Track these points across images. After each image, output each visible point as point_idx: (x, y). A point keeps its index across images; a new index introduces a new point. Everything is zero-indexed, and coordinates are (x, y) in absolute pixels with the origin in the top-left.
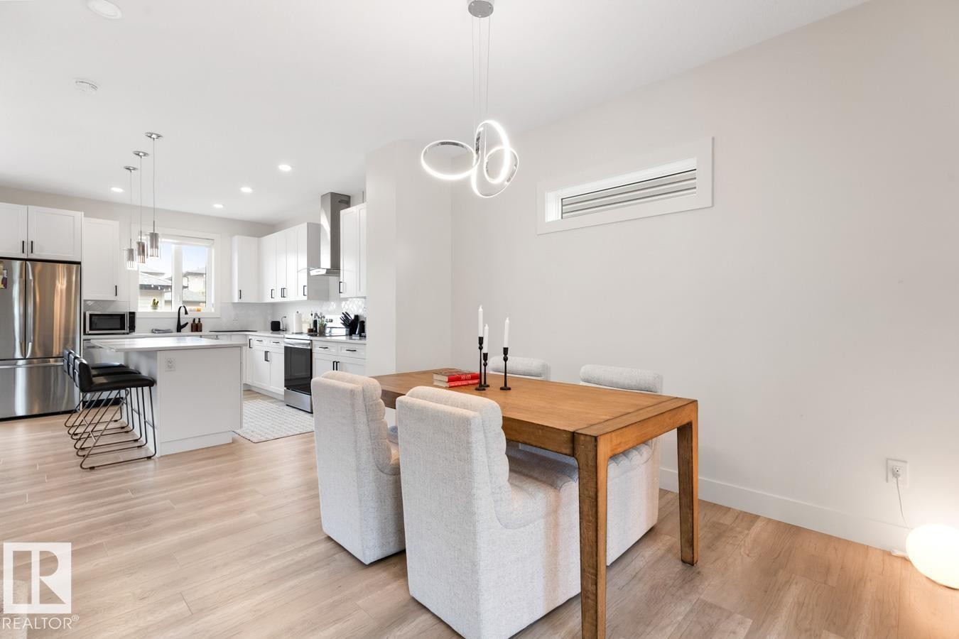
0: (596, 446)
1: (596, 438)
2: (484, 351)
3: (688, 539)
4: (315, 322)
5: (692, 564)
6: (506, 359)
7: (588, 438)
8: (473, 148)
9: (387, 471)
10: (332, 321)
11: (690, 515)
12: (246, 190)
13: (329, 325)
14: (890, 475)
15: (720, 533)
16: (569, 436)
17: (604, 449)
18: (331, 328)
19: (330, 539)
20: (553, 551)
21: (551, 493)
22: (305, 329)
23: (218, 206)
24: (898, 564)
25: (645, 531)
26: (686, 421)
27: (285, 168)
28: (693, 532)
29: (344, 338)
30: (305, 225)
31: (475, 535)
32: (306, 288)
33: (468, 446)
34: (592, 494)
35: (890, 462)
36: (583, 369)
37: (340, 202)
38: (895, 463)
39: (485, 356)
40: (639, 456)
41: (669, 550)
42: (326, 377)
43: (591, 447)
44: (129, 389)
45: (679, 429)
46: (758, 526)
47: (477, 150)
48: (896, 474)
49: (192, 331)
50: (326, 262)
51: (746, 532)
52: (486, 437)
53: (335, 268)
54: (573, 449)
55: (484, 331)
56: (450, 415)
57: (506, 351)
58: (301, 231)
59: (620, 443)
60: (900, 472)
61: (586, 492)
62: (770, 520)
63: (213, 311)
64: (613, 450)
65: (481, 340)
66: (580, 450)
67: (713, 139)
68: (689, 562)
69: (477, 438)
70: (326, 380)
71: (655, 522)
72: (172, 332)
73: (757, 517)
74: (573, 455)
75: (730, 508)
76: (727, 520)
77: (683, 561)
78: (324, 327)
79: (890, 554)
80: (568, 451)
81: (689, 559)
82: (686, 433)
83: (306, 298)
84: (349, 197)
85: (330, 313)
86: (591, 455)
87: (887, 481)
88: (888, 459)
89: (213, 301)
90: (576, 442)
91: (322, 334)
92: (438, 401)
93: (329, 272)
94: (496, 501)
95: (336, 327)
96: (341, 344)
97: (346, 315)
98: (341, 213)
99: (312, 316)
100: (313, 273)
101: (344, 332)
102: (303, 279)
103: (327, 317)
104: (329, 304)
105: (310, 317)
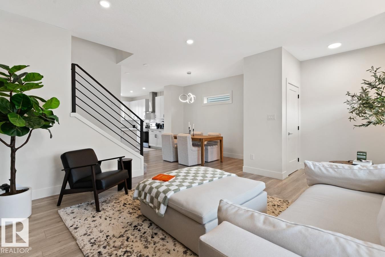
1: (203, 139)
3: (221, 158)
4: (147, 125)
5: (222, 162)
6: (193, 131)
8: (188, 96)
9: (174, 148)
10: (152, 125)
11: (221, 154)
12: (131, 92)
16: (200, 139)
19: (164, 160)
20: (199, 156)
21: (198, 148)
26: (221, 140)
27: (144, 88)
29: (156, 129)
30: (145, 99)
31: (188, 151)
32: (145, 116)
34: (202, 146)
37: (155, 94)
39: (190, 130)
50: (151, 110)
52: (189, 139)
53: (154, 111)
55: (190, 126)
56: (185, 136)
57: (193, 129)
58: (144, 101)
59: (206, 140)
65: (189, 128)
67: (232, 91)
74: (200, 141)
78: (149, 126)
83: (145, 119)
84: (157, 93)
85: (151, 123)
86: (202, 141)
91: (149, 128)
92: (182, 135)
93: (152, 112)
94: (190, 147)
95: (153, 126)
96: (155, 131)
97: (157, 123)
98: (156, 97)
99: (146, 123)
100: (147, 113)
101: (156, 128)
102: (144, 114)
103: (150, 124)
104: (152, 121)
105: (146, 124)
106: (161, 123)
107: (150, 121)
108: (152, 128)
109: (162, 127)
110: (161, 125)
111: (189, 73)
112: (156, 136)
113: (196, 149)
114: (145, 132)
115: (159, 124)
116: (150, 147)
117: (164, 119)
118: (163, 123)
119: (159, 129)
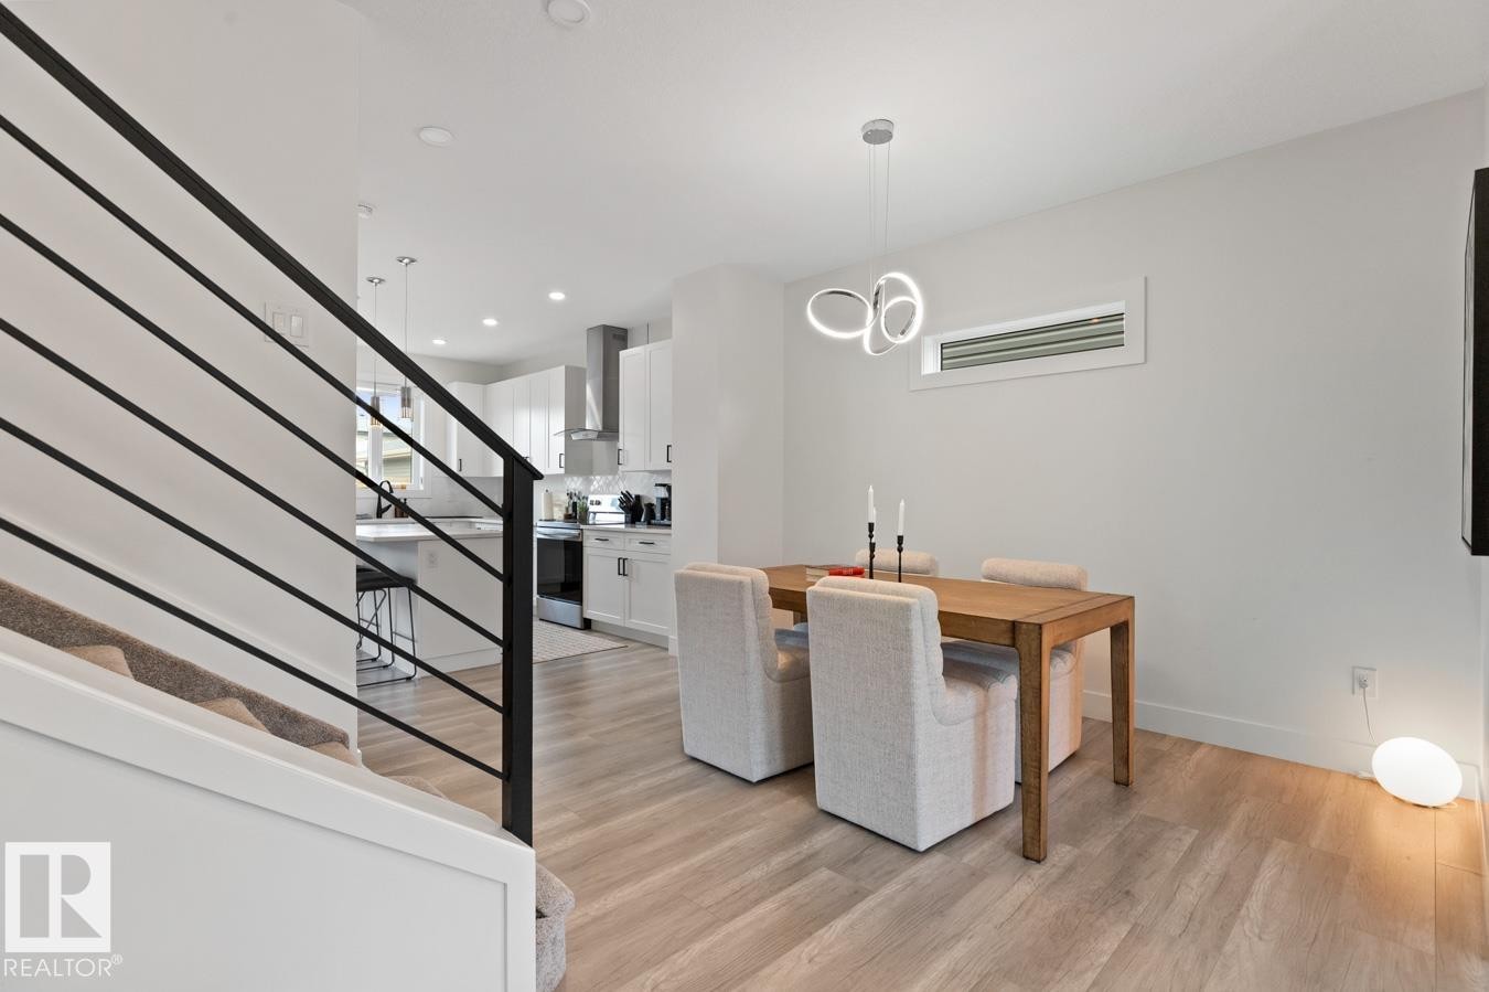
0: (1041, 634)
1: (1040, 626)
2: (873, 541)
3: (1123, 757)
4: (575, 504)
5: (1127, 784)
6: (900, 550)
7: (1031, 627)
8: (869, 300)
9: (774, 676)
10: (599, 503)
11: (1125, 730)
12: (490, 322)
13: (592, 508)
14: (1357, 686)
15: (1156, 758)
16: (1009, 625)
17: (1048, 640)
18: (595, 513)
19: (695, 760)
20: (982, 755)
21: (981, 692)
22: (559, 514)
23: (439, 342)
24: (1363, 787)
25: (1064, 758)
26: (1122, 619)
27: (557, 296)
28: (1128, 747)
29: (623, 527)
30: (562, 369)
31: (913, 726)
32: (563, 457)
33: (907, 634)
34: (1037, 684)
35: (1357, 670)
36: (985, 564)
37: (615, 338)
38: (1362, 672)
39: (873, 546)
40: (1062, 664)
41: (1099, 773)
42: (693, 569)
43: (1034, 635)
44: (386, 590)
45: (1112, 629)
46: (1199, 754)
47: (876, 304)
48: (1363, 685)
49: (396, 517)
50: (593, 421)
51: (1188, 757)
52: (924, 625)
53: (610, 429)
54: (1014, 639)
55: (873, 517)
56: (884, 602)
57: (900, 539)
58: (557, 377)
59: (1061, 635)
60: (1368, 682)
61: (1028, 683)
62: (1214, 747)
63: (422, 488)
64: (1055, 641)
65: (872, 527)
66: (1022, 639)
67: (1146, 279)
68: (1122, 782)
69: (916, 625)
70: (691, 572)
71: (1077, 747)
72: (371, 518)
73: (1198, 744)
74: (1013, 645)
75: (1165, 735)
76: (1164, 746)
77: (1117, 782)
78: (586, 510)
79: (1355, 777)
80: (1007, 642)
81: (1122, 778)
82: (1121, 633)
83: (562, 471)
84: (626, 330)
85: (593, 493)
86: (1035, 644)
87: (1353, 693)
88: (1354, 668)
89: (422, 475)
90: (1017, 632)
91: (584, 520)
92: (860, 590)
93: (601, 436)
94: (932, 693)
95: (607, 511)
96: (621, 535)
97: (627, 496)
98: (623, 354)
99: (570, 495)
100: (574, 437)
101: (622, 518)
102: (559, 445)
103: (591, 498)
104: (598, 481)
105: (567, 498)
106: (653, 495)
107: (590, 482)
108: (600, 518)
109: (658, 515)
110: (650, 506)
111: (878, 135)
112: (623, 567)
113: (963, 700)
114: (565, 541)
115: (638, 497)
116: (587, 625)
117: (668, 473)
118: (663, 493)
119: (641, 528)
